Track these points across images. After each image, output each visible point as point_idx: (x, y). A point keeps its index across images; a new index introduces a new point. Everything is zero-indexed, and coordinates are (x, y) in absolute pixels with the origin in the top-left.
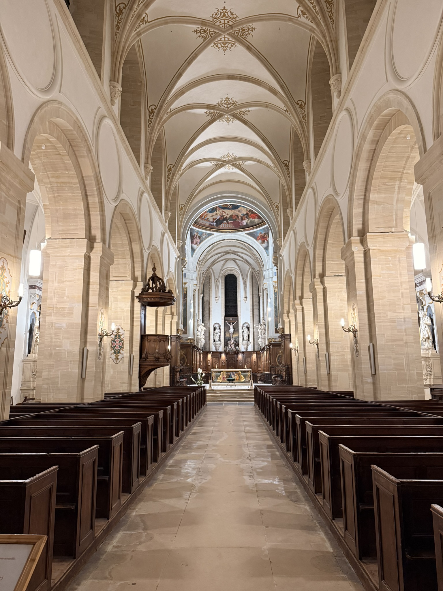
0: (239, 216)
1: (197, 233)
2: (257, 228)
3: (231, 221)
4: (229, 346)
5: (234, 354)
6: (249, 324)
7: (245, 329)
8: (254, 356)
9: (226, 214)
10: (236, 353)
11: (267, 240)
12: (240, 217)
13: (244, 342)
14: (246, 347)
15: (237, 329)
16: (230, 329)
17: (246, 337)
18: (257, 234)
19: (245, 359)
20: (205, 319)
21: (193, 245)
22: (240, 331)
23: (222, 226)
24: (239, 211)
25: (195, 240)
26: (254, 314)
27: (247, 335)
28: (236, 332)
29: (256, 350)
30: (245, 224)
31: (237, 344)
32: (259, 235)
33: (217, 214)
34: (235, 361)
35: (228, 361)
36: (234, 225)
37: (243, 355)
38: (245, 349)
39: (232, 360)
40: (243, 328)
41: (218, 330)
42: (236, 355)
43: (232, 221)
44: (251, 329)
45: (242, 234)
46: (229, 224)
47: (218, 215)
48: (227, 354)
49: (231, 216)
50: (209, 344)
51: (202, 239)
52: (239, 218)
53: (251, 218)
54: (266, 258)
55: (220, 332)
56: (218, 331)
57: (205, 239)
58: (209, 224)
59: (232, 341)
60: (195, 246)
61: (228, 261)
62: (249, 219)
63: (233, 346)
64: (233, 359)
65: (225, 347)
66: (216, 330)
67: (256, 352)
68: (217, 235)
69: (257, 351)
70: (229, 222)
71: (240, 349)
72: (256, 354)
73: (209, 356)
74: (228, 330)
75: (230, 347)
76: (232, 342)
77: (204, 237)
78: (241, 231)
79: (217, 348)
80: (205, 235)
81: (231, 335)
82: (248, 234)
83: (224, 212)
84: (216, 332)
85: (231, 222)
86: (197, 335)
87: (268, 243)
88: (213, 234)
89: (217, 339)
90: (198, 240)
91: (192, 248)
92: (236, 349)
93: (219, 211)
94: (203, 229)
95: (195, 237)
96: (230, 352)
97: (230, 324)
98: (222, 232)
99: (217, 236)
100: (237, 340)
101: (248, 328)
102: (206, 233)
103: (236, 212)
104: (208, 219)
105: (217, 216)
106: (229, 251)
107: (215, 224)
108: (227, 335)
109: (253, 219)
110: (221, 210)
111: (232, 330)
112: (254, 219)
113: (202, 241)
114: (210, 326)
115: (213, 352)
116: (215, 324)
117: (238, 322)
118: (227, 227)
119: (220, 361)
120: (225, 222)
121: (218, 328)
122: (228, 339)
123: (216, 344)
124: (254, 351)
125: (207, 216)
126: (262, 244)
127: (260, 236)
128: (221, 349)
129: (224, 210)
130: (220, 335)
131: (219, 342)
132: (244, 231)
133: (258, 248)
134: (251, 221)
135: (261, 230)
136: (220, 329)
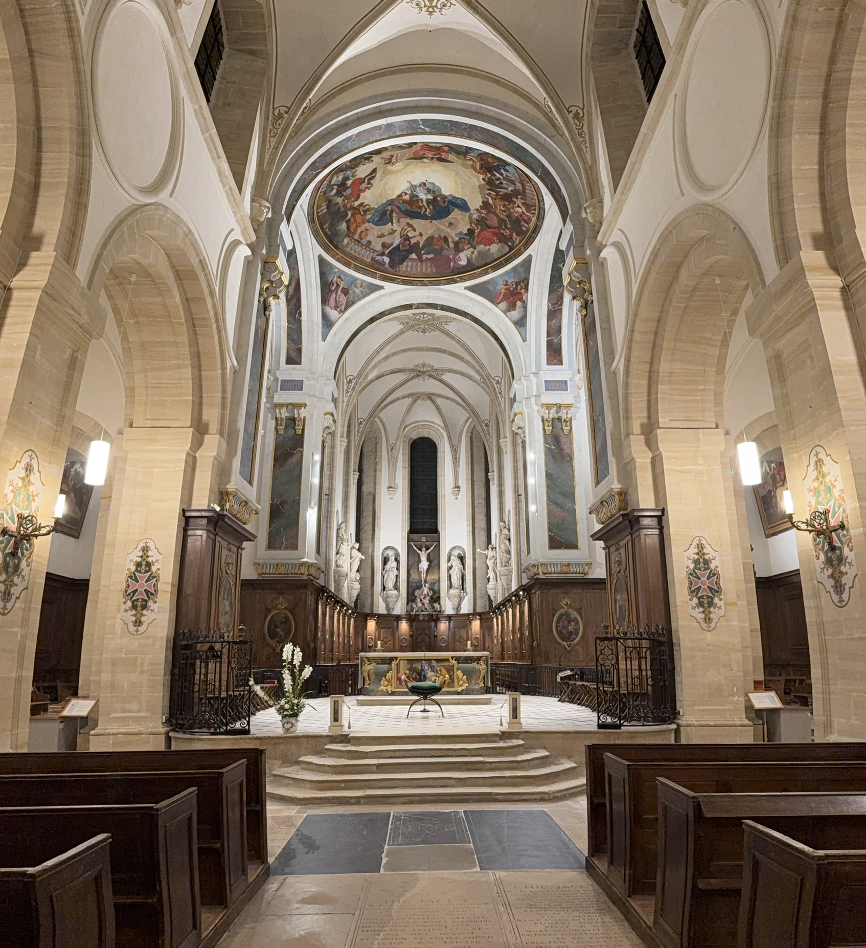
0: (450, 240)
1: (339, 277)
2: (495, 268)
3: (428, 254)
4: (419, 600)
5: (429, 621)
6: (463, 550)
7: (455, 562)
8: (476, 625)
9: (417, 233)
10: (434, 617)
11: (521, 300)
12: (453, 242)
13: (452, 591)
14: (456, 603)
15: (436, 562)
16: (420, 561)
17: (456, 581)
18: (495, 288)
19: (453, 632)
20: (363, 535)
21: (328, 309)
22: (444, 566)
23: (406, 267)
24: (451, 224)
25: (333, 296)
26: (476, 525)
27: (459, 575)
28: (433, 568)
29: (479, 610)
30: (463, 262)
31: (435, 598)
32: (501, 287)
33: (393, 232)
34: (429, 637)
35: (414, 637)
36: (436, 267)
37: (449, 622)
38: (453, 609)
39: (423, 635)
40: (449, 560)
41: (392, 564)
42: (433, 624)
43: (432, 256)
44: (469, 562)
45: (457, 290)
46: (424, 264)
47: (396, 234)
48: (412, 619)
49: (431, 239)
50: (372, 595)
51: (351, 298)
52: (448, 246)
53: (481, 243)
54: (519, 347)
55: (398, 569)
56: (392, 566)
57: (360, 299)
58: (373, 259)
59: (426, 590)
60: (333, 314)
61: (419, 401)
62: (475, 248)
63: (426, 601)
64: (427, 632)
65: (408, 603)
66: (389, 563)
67: (480, 614)
68: (392, 290)
69: (483, 613)
70: (424, 257)
71: (443, 609)
72: (481, 619)
73: (371, 625)
74: (416, 564)
75: (420, 605)
76: (425, 592)
77: (357, 291)
78: (454, 281)
79: (391, 605)
80: (361, 286)
81: (423, 576)
82: (471, 289)
83: (411, 226)
84: (387, 567)
85: (429, 256)
86: (337, 566)
87: (525, 308)
88: (382, 288)
89: (390, 584)
90: (343, 299)
91: (325, 316)
92: (433, 607)
93: (398, 221)
94: (357, 269)
95: (333, 288)
96: (419, 615)
97: (421, 550)
98: (404, 282)
99: (391, 294)
100: (436, 588)
101: (462, 559)
102: (363, 281)
103: (443, 227)
104: (369, 242)
105: (394, 238)
106: (422, 369)
107: (387, 260)
108: (414, 576)
109: (485, 245)
110: (404, 221)
111: (424, 565)
112: (488, 247)
113: (353, 303)
114: (376, 553)
115: (380, 616)
116: (386, 548)
117: (438, 546)
118: (419, 270)
119: (397, 637)
120: (414, 256)
121: (393, 558)
122: (414, 585)
123: (387, 597)
124: (475, 614)
125: (367, 235)
126: (508, 314)
127: (503, 291)
128: (399, 608)
129: (411, 222)
130: (397, 576)
131: (395, 592)
132: (463, 280)
133: (497, 326)
134: (480, 253)
135: (507, 273)
136: (397, 560)
